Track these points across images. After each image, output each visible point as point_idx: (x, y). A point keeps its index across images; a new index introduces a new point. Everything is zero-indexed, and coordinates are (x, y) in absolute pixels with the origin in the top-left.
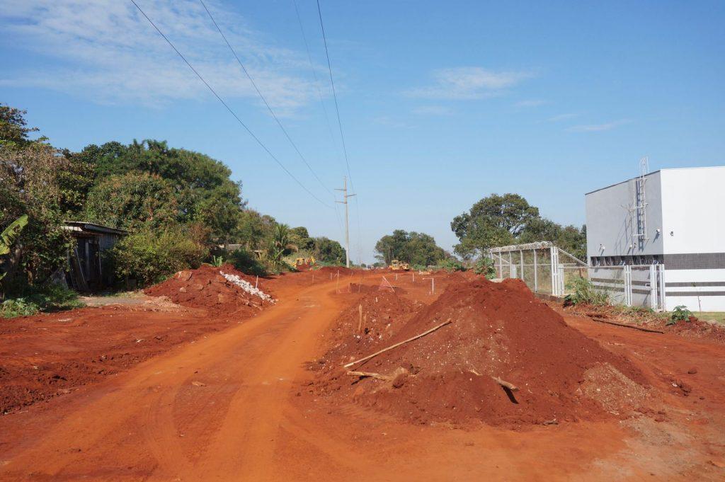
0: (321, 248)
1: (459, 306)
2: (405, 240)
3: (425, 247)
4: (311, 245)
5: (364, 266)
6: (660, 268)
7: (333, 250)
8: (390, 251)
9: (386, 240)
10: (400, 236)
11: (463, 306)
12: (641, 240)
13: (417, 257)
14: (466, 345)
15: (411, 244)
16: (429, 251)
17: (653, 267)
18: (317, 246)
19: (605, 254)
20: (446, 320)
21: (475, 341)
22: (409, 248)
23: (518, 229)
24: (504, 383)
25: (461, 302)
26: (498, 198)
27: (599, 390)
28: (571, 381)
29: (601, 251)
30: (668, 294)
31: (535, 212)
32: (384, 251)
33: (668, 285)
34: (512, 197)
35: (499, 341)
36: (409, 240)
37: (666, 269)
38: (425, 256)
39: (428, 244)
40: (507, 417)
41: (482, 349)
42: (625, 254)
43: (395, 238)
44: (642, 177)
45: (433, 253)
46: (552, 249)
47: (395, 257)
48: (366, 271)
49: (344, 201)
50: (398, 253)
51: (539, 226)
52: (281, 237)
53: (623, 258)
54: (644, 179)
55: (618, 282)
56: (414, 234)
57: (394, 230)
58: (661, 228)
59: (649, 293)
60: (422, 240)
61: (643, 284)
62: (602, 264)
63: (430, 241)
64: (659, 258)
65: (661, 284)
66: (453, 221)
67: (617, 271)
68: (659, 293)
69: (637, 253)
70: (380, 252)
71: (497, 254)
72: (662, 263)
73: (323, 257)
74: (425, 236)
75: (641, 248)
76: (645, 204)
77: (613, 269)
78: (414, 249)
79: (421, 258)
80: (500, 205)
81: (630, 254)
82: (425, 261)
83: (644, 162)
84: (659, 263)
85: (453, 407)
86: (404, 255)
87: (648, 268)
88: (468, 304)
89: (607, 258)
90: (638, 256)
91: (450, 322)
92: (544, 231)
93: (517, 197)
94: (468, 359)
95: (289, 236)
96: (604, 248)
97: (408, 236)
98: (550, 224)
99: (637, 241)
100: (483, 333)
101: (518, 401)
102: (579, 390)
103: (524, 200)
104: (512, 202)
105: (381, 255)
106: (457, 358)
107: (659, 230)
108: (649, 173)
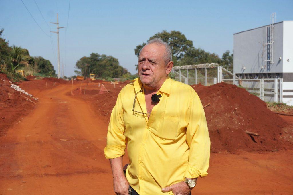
0: (38, 65)
1: (214, 97)
2: (98, 60)
3: (112, 65)
4: (32, 62)
5: (66, 78)
6: (280, 81)
7: (46, 66)
8: (87, 68)
9: (84, 60)
10: (95, 57)
11: (216, 96)
12: (269, 63)
13: (106, 72)
14: (221, 116)
15: (103, 62)
16: (115, 68)
17: (276, 80)
18: (36, 62)
19: (245, 72)
20: (207, 104)
21: (225, 114)
22: (101, 66)
23: (179, 55)
24: (250, 133)
25: (214, 94)
26: (167, 33)
27: (291, 137)
28: (276, 133)
29: (243, 70)
30: (284, 97)
31: (190, 44)
32: (82, 68)
33: (284, 91)
34: (176, 33)
35: (237, 114)
36: (101, 60)
37: (284, 81)
38: (112, 72)
39: (114, 63)
40: (254, 149)
41: (230, 118)
42: (258, 72)
43: (92, 59)
44: (272, 25)
45: (117, 70)
46: (218, 68)
47: (91, 71)
48: (67, 81)
49: (57, 31)
50: (93, 69)
51: (195, 53)
52: (17, 56)
53: (257, 75)
54: (273, 26)
55: (255, 89)
56: (105, 56)
57: (91, 53)
58: (282, 57)
59: (273, 96)
60: (110, 60)
61: (270, 90)
62: (243, 78)
63: (115, 61)
64: (280, 75)
65: (280, 91)
66: (136, 48)
67: (252, 82)
68: (279, 97)
69: (265, 71)
70: (79, 68)
71: (177, 70)
72: (282, 78)
73: (40, 71)
74: (112, 58)
75: (269, 69)
76: (273, 41)
77: (250, 81)
78: (104, 67)
79: (109, 73)
80: (168, 38)
81: (261, 72)
82: (112, 75)
83: (273, 16)
84: (280, 78)
85: (226, 145)
86: (97, 71)
87: (273, 81)
88: (218, 95)
89: (246, 75)
90: (267, 74)
91: (210, 105)
92: (198, 56)
93: (179, 33)
94: (223, 123)
95: (22, 55)
96: (245, 68)
97: (100, 57)
98: (203, 52)
99: (266, 64)
100: (229, 110)
101: (257, 142)
102: (281, 137)
103: (183, 35)
104: (176, 37)
105: (80, 70)
106: (217, 123)
107: (281, 58)
108: (276, 22)
